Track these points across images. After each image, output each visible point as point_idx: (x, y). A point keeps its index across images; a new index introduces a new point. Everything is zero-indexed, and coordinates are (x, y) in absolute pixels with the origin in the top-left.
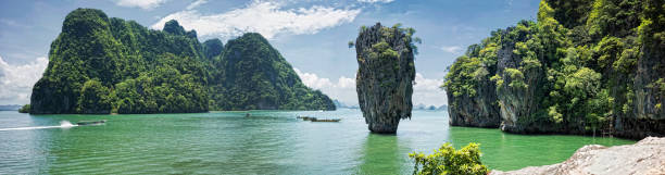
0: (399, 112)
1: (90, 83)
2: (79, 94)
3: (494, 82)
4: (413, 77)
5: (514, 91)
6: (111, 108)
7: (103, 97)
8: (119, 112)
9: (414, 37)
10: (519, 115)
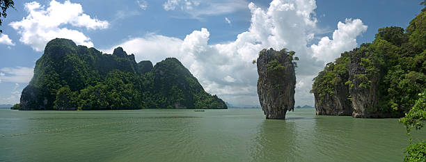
0: (286, 106)
1: (62, 89)
2: (55, 96)
3: (348, 85)
4: (295, 83)
5: (363, 91)
6: (77, 106)
7: (72, 99)
8: (83, 109)
9: (294, 56)
10: (366, 106)
